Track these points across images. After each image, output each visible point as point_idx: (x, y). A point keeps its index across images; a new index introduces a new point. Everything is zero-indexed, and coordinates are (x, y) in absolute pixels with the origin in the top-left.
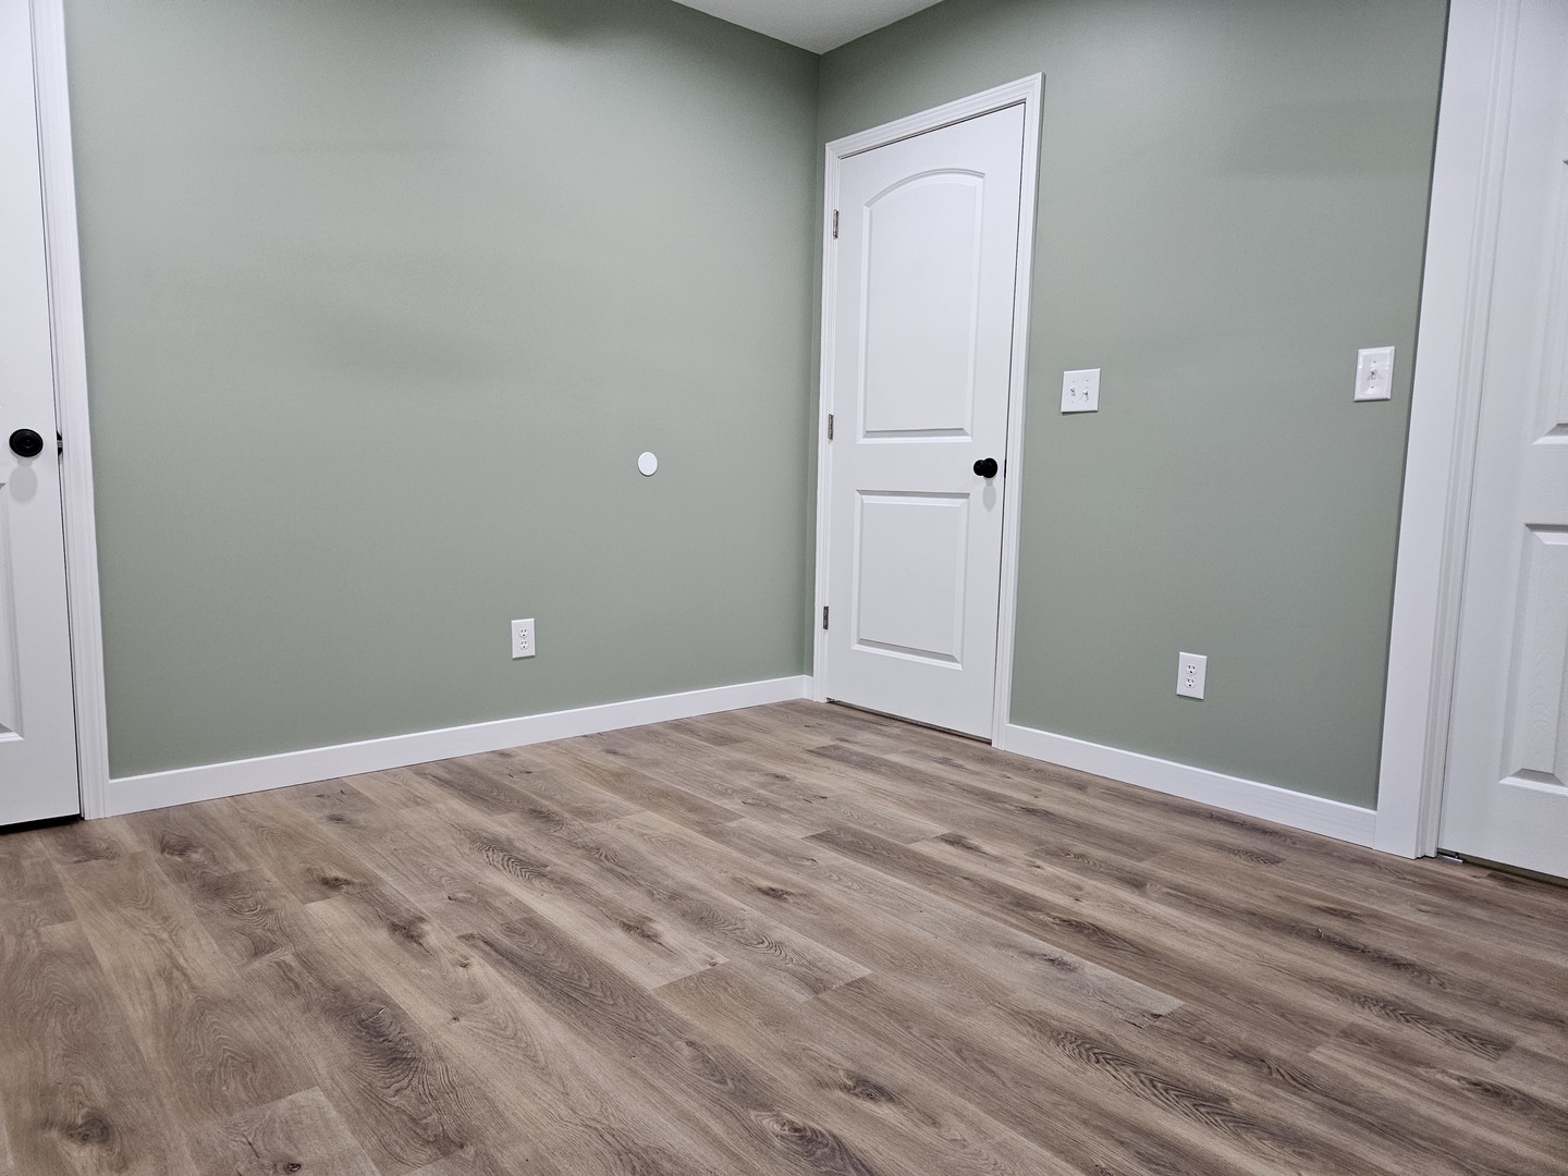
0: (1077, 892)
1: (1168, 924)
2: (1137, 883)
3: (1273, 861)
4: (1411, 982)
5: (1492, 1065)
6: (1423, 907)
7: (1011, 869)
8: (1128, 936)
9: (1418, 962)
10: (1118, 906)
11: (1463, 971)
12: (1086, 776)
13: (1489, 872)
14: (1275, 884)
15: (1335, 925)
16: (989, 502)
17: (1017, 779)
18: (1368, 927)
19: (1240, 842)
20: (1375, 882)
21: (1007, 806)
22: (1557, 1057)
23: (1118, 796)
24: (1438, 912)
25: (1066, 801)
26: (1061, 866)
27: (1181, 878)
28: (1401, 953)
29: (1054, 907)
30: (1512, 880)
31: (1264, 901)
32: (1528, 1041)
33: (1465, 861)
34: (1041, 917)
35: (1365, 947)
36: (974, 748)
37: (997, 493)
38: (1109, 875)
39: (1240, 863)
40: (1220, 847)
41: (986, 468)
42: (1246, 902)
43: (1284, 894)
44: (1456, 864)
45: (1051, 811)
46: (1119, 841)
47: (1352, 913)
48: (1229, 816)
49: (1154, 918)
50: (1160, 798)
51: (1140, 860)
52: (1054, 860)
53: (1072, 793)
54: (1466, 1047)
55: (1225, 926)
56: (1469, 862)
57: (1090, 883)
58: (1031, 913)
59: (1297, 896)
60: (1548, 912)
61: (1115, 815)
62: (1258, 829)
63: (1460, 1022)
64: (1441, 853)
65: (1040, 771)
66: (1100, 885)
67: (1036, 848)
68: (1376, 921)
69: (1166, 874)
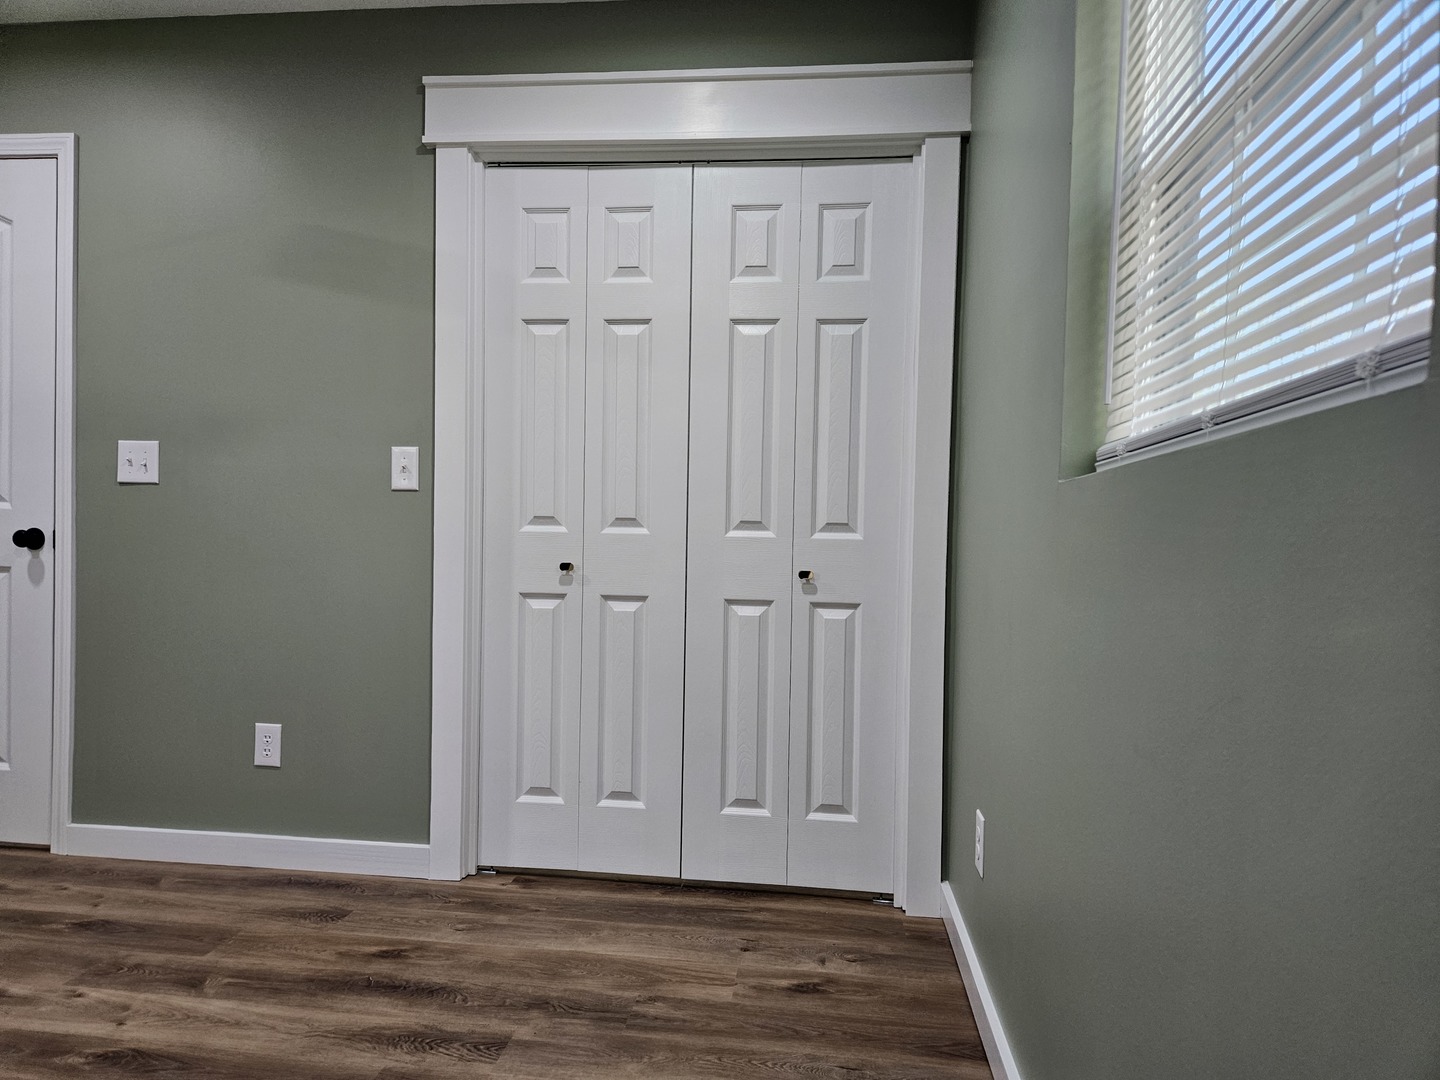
0: (119, 1014)
1: (221, 1021)
2: (193, 982)
3: (338, 915)
4: (441, 1007)
5: (492, 1066)
6: (460, 926)
7: (43, 1009)
8: (172, 1050)
9: (450, 984)
10: (168, 1017)
11: (482, 981)
12: (162, 867)
13: (514, 877)
14: (337, 941)
15: (384, 968)
16: (35, 576)
17: (74, 888)
18: (412, 961)
19: (313, 903)
20: (426, 912)
21: (54, 926)
22: (540, 1039)
23: (194, 883)
24: (472, 927)
25: (132, 903)
26: (110, 985)
27: (245, 962)
28: (436, 980)
29: (87, 1041)
30: (529, 881)
31: (326, 962)
32: (523, 1032)
33: (498, 872)
34: (70, 1061)
35: (408, 982)
36: (27, 859)
37: (46, 564)
38: (165, 981)
39: (308, 928)
40: (293, 914)
41: (30, 539)
42: (307, 970)
43: (343, 948)
44: (491, 876)
45: (111, 919)
46: (185, 937)
47: (402, 951)
48: (307, 877)
49: (207, 1018)
50: (241, 875)
51: (204, 953)
52: (102, 981)
53: (141, 892)
54: (475, 1056)
55: (282, 1004)
56: (501, 872)
57: (139, 998)
58: (57, 1060)
59: (356, 948)
60: (550, 903)
61: (186, 906)
62: (332, 885)
63: (473, 1032)
64: (480, 869)
65: (108, 871)
66: (152, 997)
67: (83, 971)
68: (419, 953)
69: (230, 962)
